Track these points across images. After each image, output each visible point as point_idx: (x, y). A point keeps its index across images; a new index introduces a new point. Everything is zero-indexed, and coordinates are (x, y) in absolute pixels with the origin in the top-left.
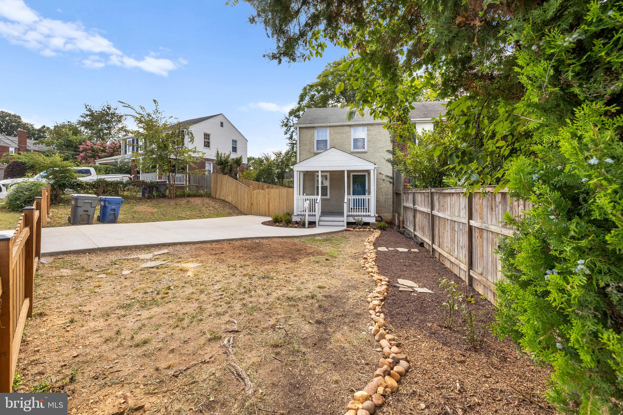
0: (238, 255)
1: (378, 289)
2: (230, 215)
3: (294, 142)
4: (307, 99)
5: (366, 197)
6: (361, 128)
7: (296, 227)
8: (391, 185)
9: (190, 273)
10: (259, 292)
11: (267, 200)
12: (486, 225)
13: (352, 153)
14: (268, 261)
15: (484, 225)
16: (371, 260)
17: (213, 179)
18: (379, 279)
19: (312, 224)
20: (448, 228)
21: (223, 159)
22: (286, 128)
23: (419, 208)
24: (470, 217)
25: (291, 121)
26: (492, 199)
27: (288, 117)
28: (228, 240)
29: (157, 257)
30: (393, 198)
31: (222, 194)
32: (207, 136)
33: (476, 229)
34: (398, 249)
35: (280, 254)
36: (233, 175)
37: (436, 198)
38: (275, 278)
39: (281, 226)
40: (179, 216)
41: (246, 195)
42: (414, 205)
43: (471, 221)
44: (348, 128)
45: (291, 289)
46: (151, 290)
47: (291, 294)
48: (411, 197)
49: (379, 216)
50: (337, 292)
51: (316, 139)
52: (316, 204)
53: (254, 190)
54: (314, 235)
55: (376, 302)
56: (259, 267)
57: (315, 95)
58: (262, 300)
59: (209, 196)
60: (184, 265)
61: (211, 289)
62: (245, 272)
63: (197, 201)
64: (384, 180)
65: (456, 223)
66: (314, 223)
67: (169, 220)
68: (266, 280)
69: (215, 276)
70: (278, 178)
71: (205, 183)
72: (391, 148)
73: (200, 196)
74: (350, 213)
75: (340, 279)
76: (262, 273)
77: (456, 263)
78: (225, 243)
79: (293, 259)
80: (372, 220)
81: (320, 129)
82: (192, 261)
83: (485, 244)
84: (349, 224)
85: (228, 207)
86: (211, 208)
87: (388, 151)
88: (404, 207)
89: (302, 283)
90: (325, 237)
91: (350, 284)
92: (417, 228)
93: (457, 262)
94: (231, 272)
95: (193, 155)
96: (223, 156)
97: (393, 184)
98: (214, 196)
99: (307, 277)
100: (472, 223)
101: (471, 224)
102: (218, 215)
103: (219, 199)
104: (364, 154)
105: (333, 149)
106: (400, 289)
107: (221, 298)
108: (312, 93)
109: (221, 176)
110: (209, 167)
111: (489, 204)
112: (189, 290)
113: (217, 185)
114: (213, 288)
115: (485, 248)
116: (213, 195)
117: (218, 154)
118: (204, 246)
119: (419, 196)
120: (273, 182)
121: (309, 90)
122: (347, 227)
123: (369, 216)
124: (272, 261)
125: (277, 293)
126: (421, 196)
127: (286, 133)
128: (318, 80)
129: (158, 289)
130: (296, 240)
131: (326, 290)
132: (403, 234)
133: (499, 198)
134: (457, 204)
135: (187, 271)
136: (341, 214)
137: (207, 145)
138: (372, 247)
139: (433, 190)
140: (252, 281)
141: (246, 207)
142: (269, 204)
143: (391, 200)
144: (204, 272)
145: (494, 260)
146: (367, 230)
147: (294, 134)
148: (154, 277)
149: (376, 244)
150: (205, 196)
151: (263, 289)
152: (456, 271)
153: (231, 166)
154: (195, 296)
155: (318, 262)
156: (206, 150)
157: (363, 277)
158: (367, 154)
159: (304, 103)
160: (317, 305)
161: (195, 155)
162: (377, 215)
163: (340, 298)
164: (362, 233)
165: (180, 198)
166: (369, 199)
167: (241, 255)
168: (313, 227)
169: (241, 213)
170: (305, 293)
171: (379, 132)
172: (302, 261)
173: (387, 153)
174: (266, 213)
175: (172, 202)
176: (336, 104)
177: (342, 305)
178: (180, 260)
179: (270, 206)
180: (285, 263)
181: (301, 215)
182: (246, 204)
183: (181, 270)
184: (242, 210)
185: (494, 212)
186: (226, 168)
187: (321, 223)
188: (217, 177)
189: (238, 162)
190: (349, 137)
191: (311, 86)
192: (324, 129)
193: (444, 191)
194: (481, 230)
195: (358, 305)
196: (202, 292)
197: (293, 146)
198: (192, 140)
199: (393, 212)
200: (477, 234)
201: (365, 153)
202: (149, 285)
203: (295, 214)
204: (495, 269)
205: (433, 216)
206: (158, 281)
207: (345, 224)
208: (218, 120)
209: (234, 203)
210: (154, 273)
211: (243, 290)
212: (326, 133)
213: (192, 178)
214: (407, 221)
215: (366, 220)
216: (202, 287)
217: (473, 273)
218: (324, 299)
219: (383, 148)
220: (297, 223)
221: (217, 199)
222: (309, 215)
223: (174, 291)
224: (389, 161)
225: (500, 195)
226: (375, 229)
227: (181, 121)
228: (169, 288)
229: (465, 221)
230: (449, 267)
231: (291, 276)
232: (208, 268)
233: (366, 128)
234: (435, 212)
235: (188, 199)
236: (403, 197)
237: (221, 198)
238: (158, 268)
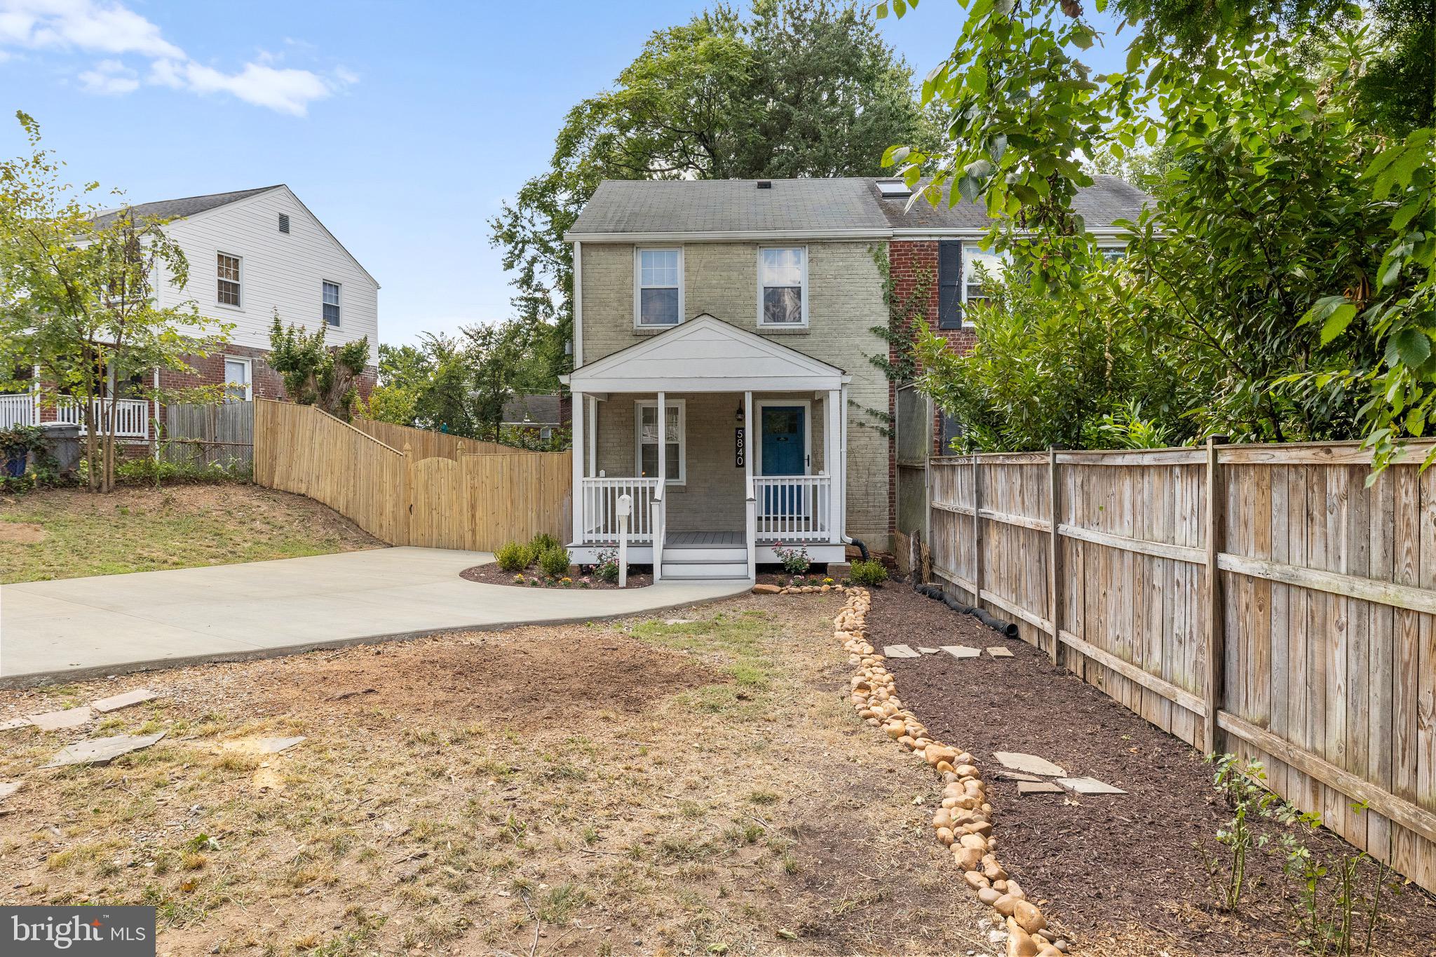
0: (430, 697)
1: (953, 793)
2: (329, 546)
3: (539, 295)
4: (585, 147)
5: (806, 480)
6: (788, 254)
7: (585, 586)
8: (886, 441)
9: (266, 778)
10: (554, 832)
11: (466, 495)
12: (1289, 569)
13: (761, 334)
14: (545, 712)
15: (1278, 567)
16: (883, 692)
17: (259, 420)
18: (944, 758)
19: (641, 572)
20: (1124, 575)
21: (298, 347)
22: (510, 247)
23: (999, 515)
24: (1221, 544)
25: (525, 223)
26: (1309, 487)
27: (515, 209)
28: (368, 641)
29: (110, 719)
30: (892, 484)
31: (294, 474)
32: (228, 263)
33: (1243, 581)
34: (947, 649)
35: (576, 684)
36: (336, 404)
37: (1072, 482)
38: (591, 775)
39: (534, 584)
40: (141, 558)
41: (387, 477)
42: (979, 505)
43: (1222, 556)
44: (749, 250)
45: (663, 812)
46: (128, 857)
47: (674, 832)
48: (964, 480)
49: (855, 543)
50: (821, 812)
51: (639, 285)
52: (655, 507)
53: (415, 460)
54: (659, 612)
55: (976, 841)
56: (519, 737)
57: (611, 136)
58: (576, 864)
59: (246, 479)
60: (230, 747)
61: (369, 836)
62: (479, 762)
63: (204, 499)
64: (862, 425)
65: (1156, 562)
66: (646, 569)
67: (104, 572)
68: (563, 784)
69: (371, 781)
70: (483, 417)
71: (229, 433)
72: (883, 322)
73: (213, 480)
74: (765, 535)
75: (812, 765)
76: (541, 763)
77: (1160, 690)
78: (359, 652)
79: (627, 702)
80: (835, 557)
81: (654, 251)
82: (262, 730)
83: (1278, 627)
84: (763, 570)
85: (320, 518)
86: (258, 525)
87: (875, 330)
88: (933, 509)
89: (692, 788)
90: (694, 617)
91: (853, 782)
92: (990, 577)
93: (1162, 686)
94: (428, 764)
95: (183, 330)
96: (296, 335)
97: (892, 438)
98: (266, 483)
99: (700, 766)
100: (1229, 562)
101: (1222, 566)
102: (288, 549)
103: (286, 492)
104: (801, 340)
105: (706, 322)
106: (1023, 787)
107: (423, 871)
108: (603, 130)
109: (289, 409)
110: (238, 375)
111: (1298, 500)
112: (286, 847)
113: (275, 440)
114: (376, 832)
115: (1278, 641)
116: (261, 475)
117: (278, 329)
118: (285, 667)
119: (1001, 475)
120: (466, 432)
121: (592, 117)
122: (758, 581)
123: (824, 543)
124: (557, 714)
125: (621, 833)
126: (1009, 478)
127: (509, 266)
128: (620, 88)
129: (155, 854)
130: (608, 633)
131: (783, 806)
132: (940, 598)
133: (1337, 483)
134: (1161, 505)
135: (251, 768)
136: (736, 536)
137: (229, 293)
138: (869, 649)
139: (1062, 457)
140: (516, 794)
141: (387, 519)
142: (473, 507)
143: (885, 491)
144: (322, 771)
145: (1317, 678)
146: (825, 588)
147: (538, 267)
148: (124, 804)
149: (874, 634)
150: (229, 480)
151: (564, 820)
152: (1156, 714)
153: (327, 373)
154: (319, 869)
155: (714, 708)
156: (227, 314)
157: (878, 750)
158: (811, 339)
159: (573, 164)
160: (778, 866)
161: (194, 332)
162: (849, 540)
163: (843, 834)
164: (810, 601)
165: (134, 487)
166: (815, 487)
167: (441, 696)
168: (642, 585)
169: (369, 540)
170: (720, 826)
171: (847, 268)
172: (664, 707)
173: (873, 337)
174: (462, 537)
175: (107, 504)
176: (675, 172)
177: (862, 859)
178: (210, 726)
179: (479, 514)
180: (606, 719)
181: (598, 544)
182: (389, 507)
183: (227, 766)
184: (374, 529)
185: (1317, 529)
186: (310, 380)
187: (671, 570)
188: (274, 414)
189: (353, 359)
190: (751, 280)
191: (599, 107)
192: (666, 253)
193: (1108, 461)
194: (1263, 584)
195: (913, 855)
196: (338, 850)
197: (535, 309)
198: (181, 277)
199: (892, 528)
200: (1244, 599)
201: (803, 334)
202: (113, 836)
203: (577, 540)
204: (1320, 707)
205: (1061, 540)
206: (145, 817)
207: (752, 574)
208: (269, 208)
209: (341, 505)
210: (119, 786)
211: (493, 831)
212: (674, 264)
213: (173, 412)
214: (946, 558)
215: (816, 555)
216: (335, 829)
217: (1234, 722)
218: (792, 840)
219: (860, 318)
220: (585, 570)
221: (277, 491)
222: (630, 544)
223: (226, 856)
224: (876, 362)
225: (1344, 475)
226: (846, 584)
227: (135, 202)
228: (201, 844)
229: (1203, 555)
230: (1126, 702)
231: (645, 763)
232: (332, 754)
233: (804, 255)
234: (1070, 528)
235: (166, 491)
236: (933, 480)
237: (293, 486)
238: (127, 764)
